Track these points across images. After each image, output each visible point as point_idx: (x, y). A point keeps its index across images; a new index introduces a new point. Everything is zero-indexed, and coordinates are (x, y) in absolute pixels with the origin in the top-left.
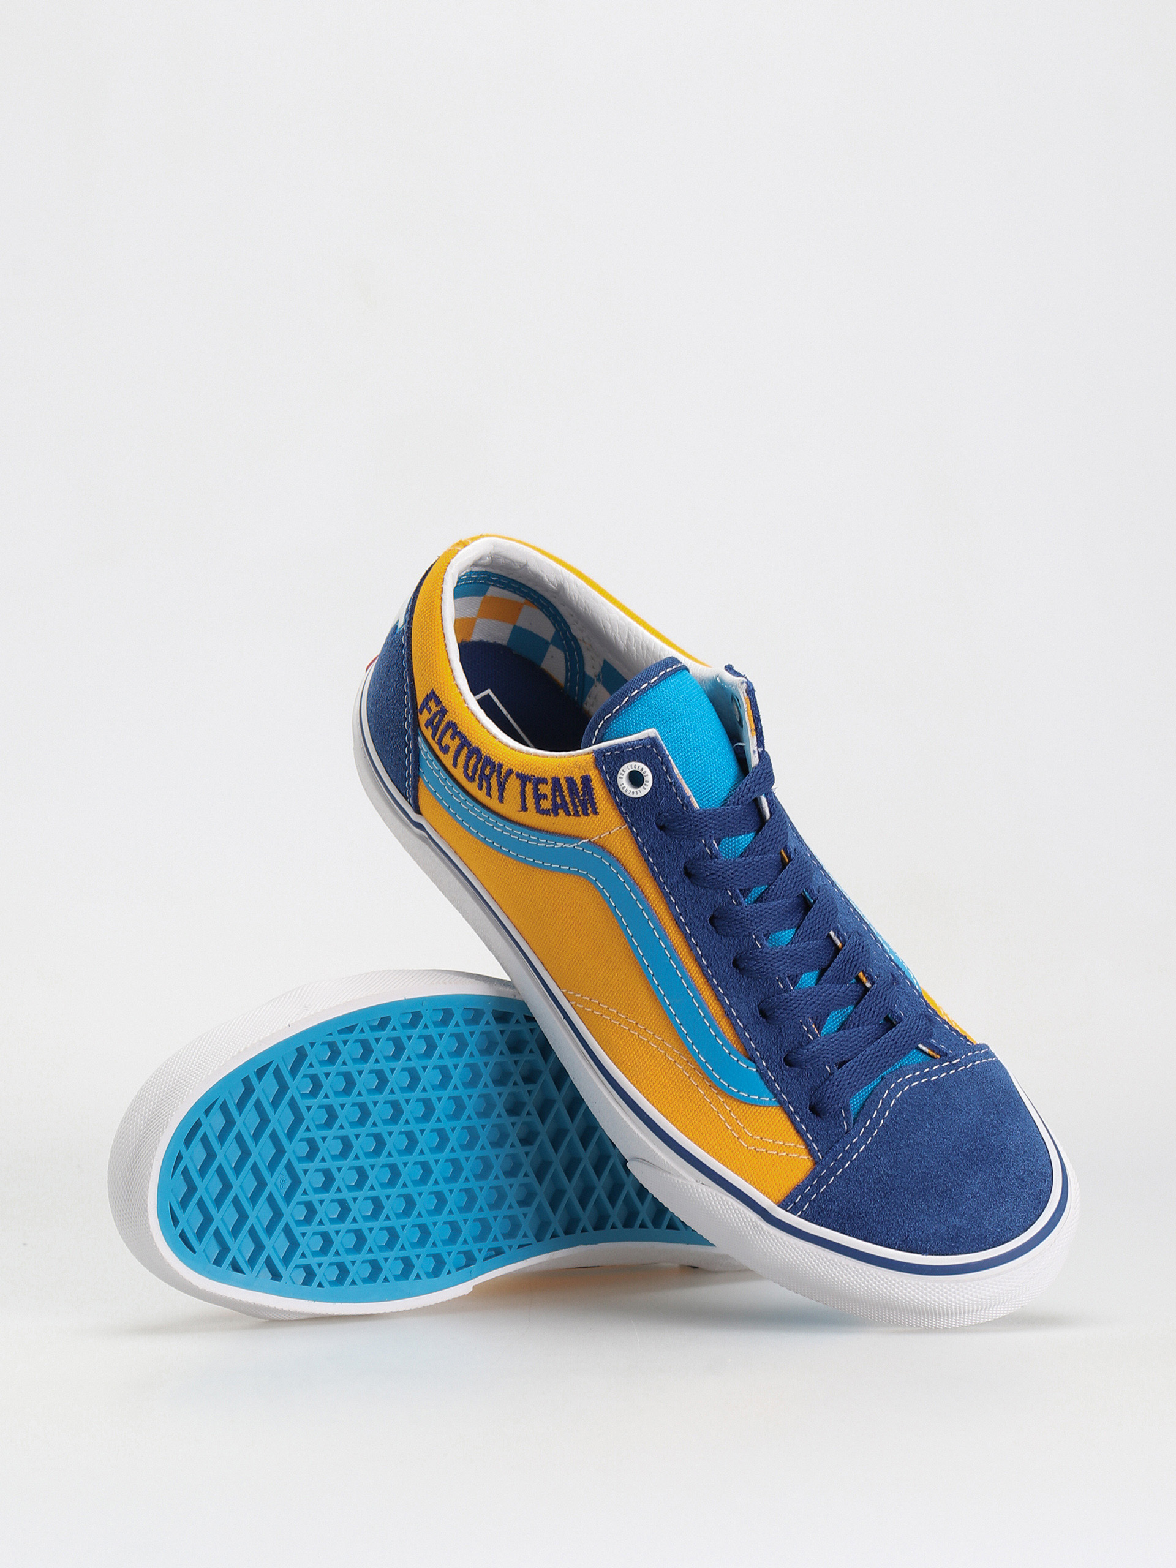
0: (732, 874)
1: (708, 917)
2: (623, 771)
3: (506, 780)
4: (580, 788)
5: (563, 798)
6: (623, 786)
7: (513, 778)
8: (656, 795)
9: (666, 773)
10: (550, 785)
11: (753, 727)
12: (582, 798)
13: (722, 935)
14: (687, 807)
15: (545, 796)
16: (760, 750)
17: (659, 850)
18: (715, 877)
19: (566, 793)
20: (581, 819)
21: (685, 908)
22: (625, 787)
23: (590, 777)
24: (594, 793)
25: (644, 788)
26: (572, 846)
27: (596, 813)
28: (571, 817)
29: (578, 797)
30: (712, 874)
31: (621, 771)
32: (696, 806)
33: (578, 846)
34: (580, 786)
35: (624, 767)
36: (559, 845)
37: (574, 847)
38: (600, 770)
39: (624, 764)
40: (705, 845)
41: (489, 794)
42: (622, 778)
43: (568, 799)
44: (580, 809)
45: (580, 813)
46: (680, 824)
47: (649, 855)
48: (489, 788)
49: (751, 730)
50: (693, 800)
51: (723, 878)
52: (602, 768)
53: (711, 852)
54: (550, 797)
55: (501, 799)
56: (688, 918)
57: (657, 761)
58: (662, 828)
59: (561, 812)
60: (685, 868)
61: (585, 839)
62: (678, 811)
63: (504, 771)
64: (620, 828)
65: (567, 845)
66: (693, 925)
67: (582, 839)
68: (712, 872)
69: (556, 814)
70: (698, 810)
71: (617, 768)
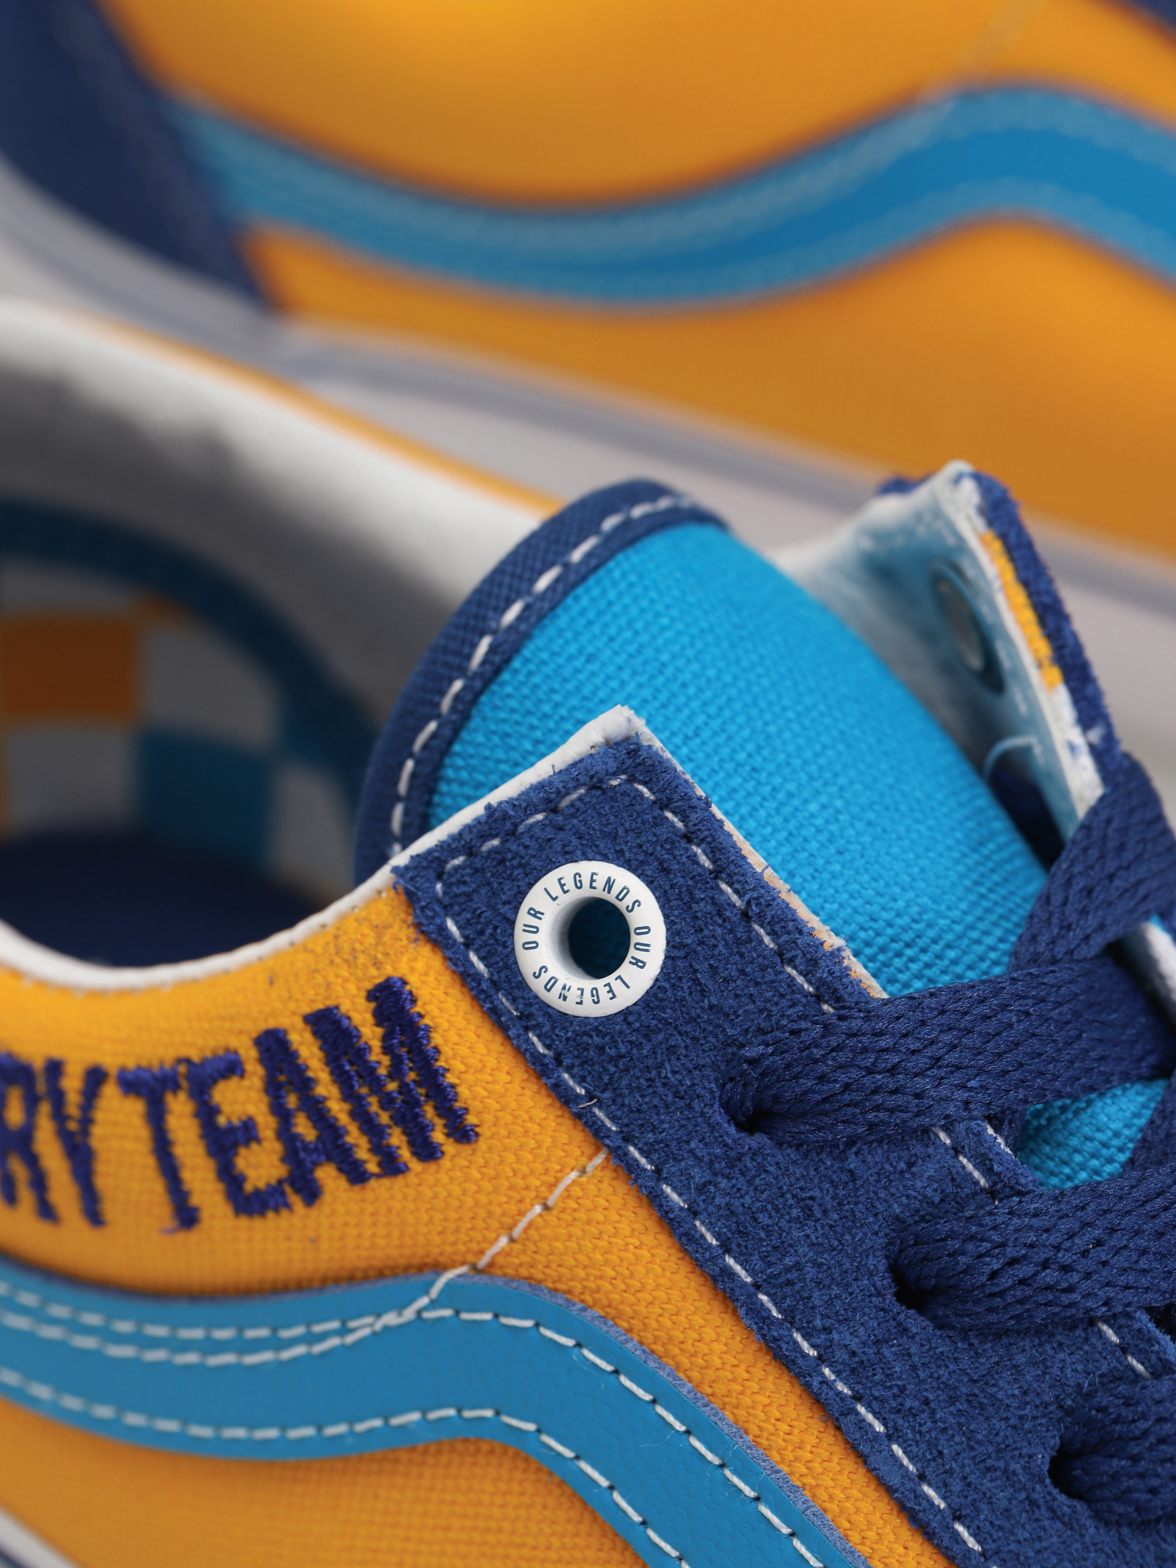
0: (1099, 1243)
1: (1042, 1459)
2: (535, 914)
3: (87, 1122)
4: (376, 1044)
5: (317, 1110)
6: (545, 977)
7: (110, 1091)
8: (696, 981)
9: (717, 874)
10: (255, 1072)
11: (1044, 648)
12: (392, 1086)
13: (1119, 1524)
14: (837, 1000)
15: (247, 1132)
16: (1095, 735)
17: (764, 1219)
18: (1024, 1271)
19: (326, 1087)
20: (411, 1178)
21: (932, 1445)
22: (554, 980)
23: (405, 983)
24: (437, 1050)
25: (637, 962)
26: (409, 1314)
27: (463, 1133)
28: (373, 1183)
29: (376, 1085)
30: (1013, 1262)
31: (523, 918)
32: (877, 991)
33: (434, 1304)
34: (371, 1034)
35: (535, 898)
36: (363, 1328)
37: (419, 1313)
38: (439, 940)
39: (531, 885)
40: (957, 1150)
41: (46, 1211)
42: (535, 945)
43: (338, 1109)
44: (396, 1138)
45: (405, 1154)
46: (822, 1079)
47: (728, 1251)
48: (39, 1182)
49: (1040, 665)
50: (858, 970)
51: (1066, 1269)
52: (443, 929)
53: (988, 1171)
54: (267, 1124)
55: (94, 1214)
56: (957, 1486)
57: (663, 832)
58: (750, 1124)
59: (327, 1175)
60: (895, 1270)
61: (453, 1265)
62: (803, 1024)
63: (72, 1084)
64: (583, 1171)
65: (391, 1319)
66: (984, 1507)
67: (439, 1268)
68: (1011, 1252)
69: (311, 1194)
70: (885, 1003)
71: (503, 909)
